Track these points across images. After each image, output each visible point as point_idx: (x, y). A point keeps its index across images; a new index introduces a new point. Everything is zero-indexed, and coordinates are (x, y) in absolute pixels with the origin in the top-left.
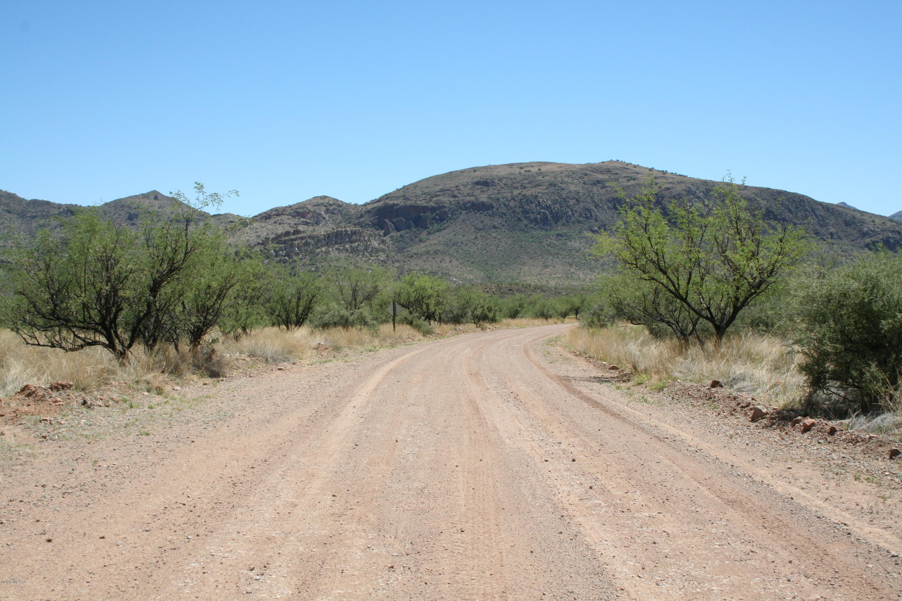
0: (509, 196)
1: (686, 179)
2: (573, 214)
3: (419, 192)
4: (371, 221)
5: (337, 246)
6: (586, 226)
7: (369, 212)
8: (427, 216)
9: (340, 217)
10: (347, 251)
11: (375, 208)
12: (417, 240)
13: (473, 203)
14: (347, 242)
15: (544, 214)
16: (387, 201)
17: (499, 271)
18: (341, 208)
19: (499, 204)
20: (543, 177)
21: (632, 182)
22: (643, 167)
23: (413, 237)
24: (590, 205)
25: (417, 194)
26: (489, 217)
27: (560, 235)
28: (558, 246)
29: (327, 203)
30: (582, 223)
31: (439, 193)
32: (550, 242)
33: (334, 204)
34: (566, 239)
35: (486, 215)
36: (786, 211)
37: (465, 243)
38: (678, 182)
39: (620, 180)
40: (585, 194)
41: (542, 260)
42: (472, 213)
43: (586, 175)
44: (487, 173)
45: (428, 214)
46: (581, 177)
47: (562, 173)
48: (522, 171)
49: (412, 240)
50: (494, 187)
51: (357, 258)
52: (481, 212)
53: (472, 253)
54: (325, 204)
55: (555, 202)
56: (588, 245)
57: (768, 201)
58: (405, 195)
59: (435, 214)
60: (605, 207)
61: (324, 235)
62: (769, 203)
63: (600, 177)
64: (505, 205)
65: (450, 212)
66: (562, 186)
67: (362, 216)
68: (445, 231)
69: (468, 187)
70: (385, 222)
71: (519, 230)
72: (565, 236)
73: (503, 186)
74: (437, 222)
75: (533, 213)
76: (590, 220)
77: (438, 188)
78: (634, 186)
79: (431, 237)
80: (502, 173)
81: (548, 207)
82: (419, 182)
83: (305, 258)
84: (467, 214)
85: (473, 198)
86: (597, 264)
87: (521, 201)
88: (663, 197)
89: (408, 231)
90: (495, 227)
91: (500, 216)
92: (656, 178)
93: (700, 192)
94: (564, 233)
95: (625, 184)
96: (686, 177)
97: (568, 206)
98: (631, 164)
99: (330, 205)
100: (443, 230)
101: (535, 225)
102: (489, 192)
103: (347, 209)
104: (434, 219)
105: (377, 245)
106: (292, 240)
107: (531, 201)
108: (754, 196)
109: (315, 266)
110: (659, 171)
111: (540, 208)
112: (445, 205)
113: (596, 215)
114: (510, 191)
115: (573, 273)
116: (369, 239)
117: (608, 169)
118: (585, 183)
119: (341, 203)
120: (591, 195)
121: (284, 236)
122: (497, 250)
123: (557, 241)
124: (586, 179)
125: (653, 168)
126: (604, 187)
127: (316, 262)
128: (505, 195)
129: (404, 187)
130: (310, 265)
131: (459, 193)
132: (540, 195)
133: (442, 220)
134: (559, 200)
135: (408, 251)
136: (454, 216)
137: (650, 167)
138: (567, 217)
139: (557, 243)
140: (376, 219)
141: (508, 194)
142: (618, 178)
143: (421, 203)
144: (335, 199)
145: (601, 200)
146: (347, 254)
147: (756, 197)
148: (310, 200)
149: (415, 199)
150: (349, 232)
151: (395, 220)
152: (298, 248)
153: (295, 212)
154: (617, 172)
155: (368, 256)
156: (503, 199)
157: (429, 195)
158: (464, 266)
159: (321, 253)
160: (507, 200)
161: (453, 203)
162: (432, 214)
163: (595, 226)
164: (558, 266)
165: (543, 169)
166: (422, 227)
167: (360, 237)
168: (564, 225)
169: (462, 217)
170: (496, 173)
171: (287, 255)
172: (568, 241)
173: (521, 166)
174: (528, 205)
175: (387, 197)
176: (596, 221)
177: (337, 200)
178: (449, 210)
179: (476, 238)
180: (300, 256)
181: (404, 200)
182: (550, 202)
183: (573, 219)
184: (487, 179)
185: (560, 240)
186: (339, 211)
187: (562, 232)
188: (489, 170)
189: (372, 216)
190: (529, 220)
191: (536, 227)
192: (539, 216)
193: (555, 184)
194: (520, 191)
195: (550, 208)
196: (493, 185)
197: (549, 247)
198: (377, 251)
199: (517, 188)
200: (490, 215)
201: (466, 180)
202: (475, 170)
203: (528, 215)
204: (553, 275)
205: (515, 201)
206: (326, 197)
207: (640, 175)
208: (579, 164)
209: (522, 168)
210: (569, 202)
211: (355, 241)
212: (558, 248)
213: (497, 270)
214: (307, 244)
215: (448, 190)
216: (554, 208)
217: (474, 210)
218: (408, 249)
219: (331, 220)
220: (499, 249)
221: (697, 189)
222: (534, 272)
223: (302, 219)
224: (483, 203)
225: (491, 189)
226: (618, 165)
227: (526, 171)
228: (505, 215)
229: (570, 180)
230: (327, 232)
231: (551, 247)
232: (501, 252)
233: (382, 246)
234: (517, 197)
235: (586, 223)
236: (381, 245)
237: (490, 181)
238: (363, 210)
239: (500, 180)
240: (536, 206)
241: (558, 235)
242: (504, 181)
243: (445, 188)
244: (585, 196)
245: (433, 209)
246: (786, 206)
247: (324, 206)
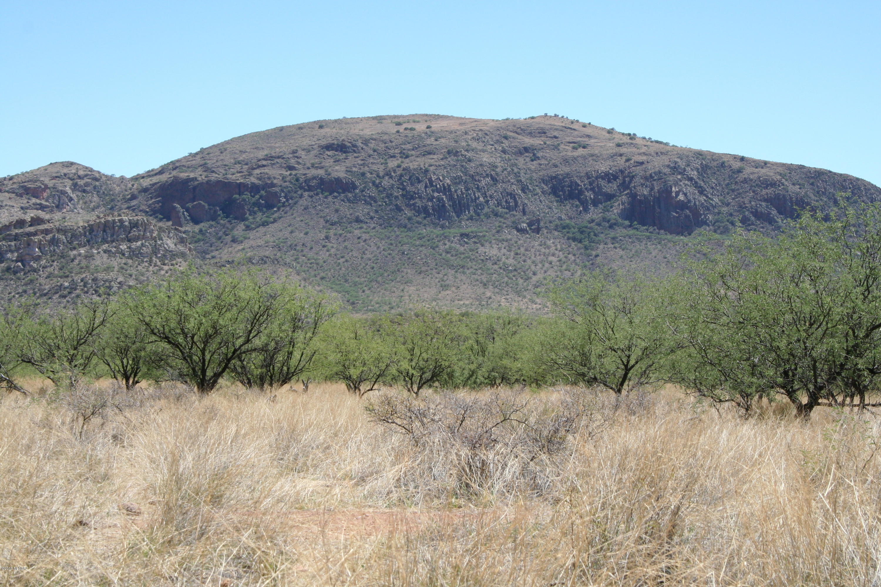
0: (381, 170)
1: (668, 148)
2: (487, 202)
3: (228, 159)
4: (149, 206)
5: (105, 246)
6: (509, 223)
7: (145, 190)
8: (244, 200)
9: (96, 199)
10: (124, 255)
11: (156, 184)
12: (229, 238)
13: (321, 179)
14: (123, 240)
15: (439, 199)
16: (174, 173)
17: (367, 292)
18: (97, 183)
19: (366, 183)
20: (436, 140)
21: (581, 151)
22: (596, 127)
23: (221, 233)
24: (514, 187)
25: (226, 163)
26: (348, 204)
27: (467, 235)
28: (463, 253)
29: (75, 174)
30: (501, 217)
31: (264, 163)
32: (450, 248)
33: (86, 175)
34: (475, 243)
35: (343, 201)
36: (831, 204)
37: (309, 245)
38: (657, 153)
39: (562, 146)
40: (506, 169)
41: (437, 275)
42: (320, 195)
43: (506, 138)
44: (342, 131)
45: (247, 196)
46: (498, 142)
47: (466, 133)
48: (401, 129)
49: (220, 238)
50: (355, 155)
51: (140, 268)
52: (336, 194)
53: (321, 262)
54: (71, 176)
55: (457, 181)
56: (512, 254)
57: (802, 186)
58: (205, 164)
59: (257, 196)
60: (538, 191)
61: (84, 228)
62: (804, 191)
63: (528, 141)
64: (374, 183)
65: (283, 194)
66: (469, 155)
67: (133, 197)
68: (276, 225)
69: (313, 153)
70: (175, 208)
71: (399, 226)
72: (475, 237)
73: (371, 152)
74: (261, 210)
75: (420, 197)
76: (514, 212)
77: (261, 154)
78: (584, 158)
79: (252, 234)
80: (367, 132)
81: (446, 190)
82: (227, 142)
83: (51, 266)
84: (311, 197)
85: (321, 172)
86: (528, 285)
87: (400, 179)
88: (633, 177)
89: (213, 223)
90: (358, 220)
91: (366, 203)
92: (619, 145)
93: (692, 170)
94: (472, 232)
95: (570, 154)
96: (667, 144)
97: (478, 188)
98: (577, 121)
99: (80, 177)
100: (273, 223)
101: (425, 218)
102: (348, 163)
103: (107, 185)
104: (255, 204)
105: (172, 246)
106: (29, 234)
107: (418, 179)
108: (779, 177)
109: (70, 279)
110: (623, 134)
111: (433, 191)
112: (275, 181)
113: (524, 205)
114: (383, 161)
115: (490, 298)
116: (159, 235)
117: (542, 129)
118: (504, 151)
119: (97, 175)
120: (516, 170)
121: (15, 228)
122: (362, 258)
123: (461, 245)
124: (506, 143)
125: (613, 129)
126: (535, 158)
127: (71, 272)
128: (375, 167)
129: (202, 150)
130: (61, 277)
131: (298, 163)
132: (431, 168)
133: (269, 206)
134: (464, 178)
135: (213, 257)
136: (290, 201)
137: (608, 127)
138: (477, 206)
139: (462, 249)
140: (158, 202)
141: (379, 166)
142: (559, 145)
143: (236, 178)
144: (87, 168)
145: (531, 179)
146: (124, 261)
147: (783, 180)
148: (45, 169)
149: (224, 172)
150: (127, 223)
151: (190, 205)
152: (39, 248)
153: (22, 187)
154: (556, 134)
155: (159, 263)
156: (371, 174)
157: (246, 164)
158: (310, 284)
159: (79, 258)
160: (378, 176)
161: (288, 179)
162: (253, 197)
163: (523, 222)
164: (465, 286)
165: (436, 126)
166: (235, 218)
167: (145, 231)
168: (471, 218)
169: (303, 202)
170: (357, 131)
171: (20, 259)
172: (479, 245)
173: (398, 120)
174: (412, 184)
175: (174, 165)
176: (524, 213)
177: (91, 170)
178: (282, 191)
179: (327, 237)
180: (43, 262)
181: (205, 171)
182: (448, 181)
183: (486, 210)
184: (343, 140)
185: (467, 243)
186: (95, 187)
187: (469, 230)
188: (344, 125)
189: (152, 198)
190: (414, 209)
191: (425, 222)
192: (430, 204)
193: (457, 152)
194: (399, 162)
195: (450, 190)
196: (354, 151)
197: (449, 255)
198: (174, 255)
199: (394, 157)
200: (349, 201)
201: (306, 142)
202: (321, 125)
203: (412, 202)
204: (457, 302)
205: (391, 177)
206: (72, 164)
207: (593, 141)
208: (493, 120)
209: (398, 124)
210: (479, 181)
211: (137, 239)
212: (463, 256)
213: (364, 291)
214: (54, 242)
215: (279, 157)
216: (456, 191)
217: (323, 190)
218: (213, 254)
219: (81, 202)
220: (365, 257)
221: (688, 165)
222: (426, 295)
223: (34, 200)
224: (338, 180)
225: (351, 156)
226: (558, 123)
227: (406, 129)
228: (375, 202)
229: (479, 146)
230: (88, 221)
231: (452, 256)
232: (369, 262)
233: (181, 248)
234: (395, 171)
235: (508, 216)
236: (178, 246)
237: (349, 144)
238: (135, 187)
239: (366, 142)
240: (426, 187)
241: (462, 235)
242: (372, 145)
243: (274, 154)
244: (505, 172)
245: (254, 189)
246: (831, 196)
247: (69, 178)
